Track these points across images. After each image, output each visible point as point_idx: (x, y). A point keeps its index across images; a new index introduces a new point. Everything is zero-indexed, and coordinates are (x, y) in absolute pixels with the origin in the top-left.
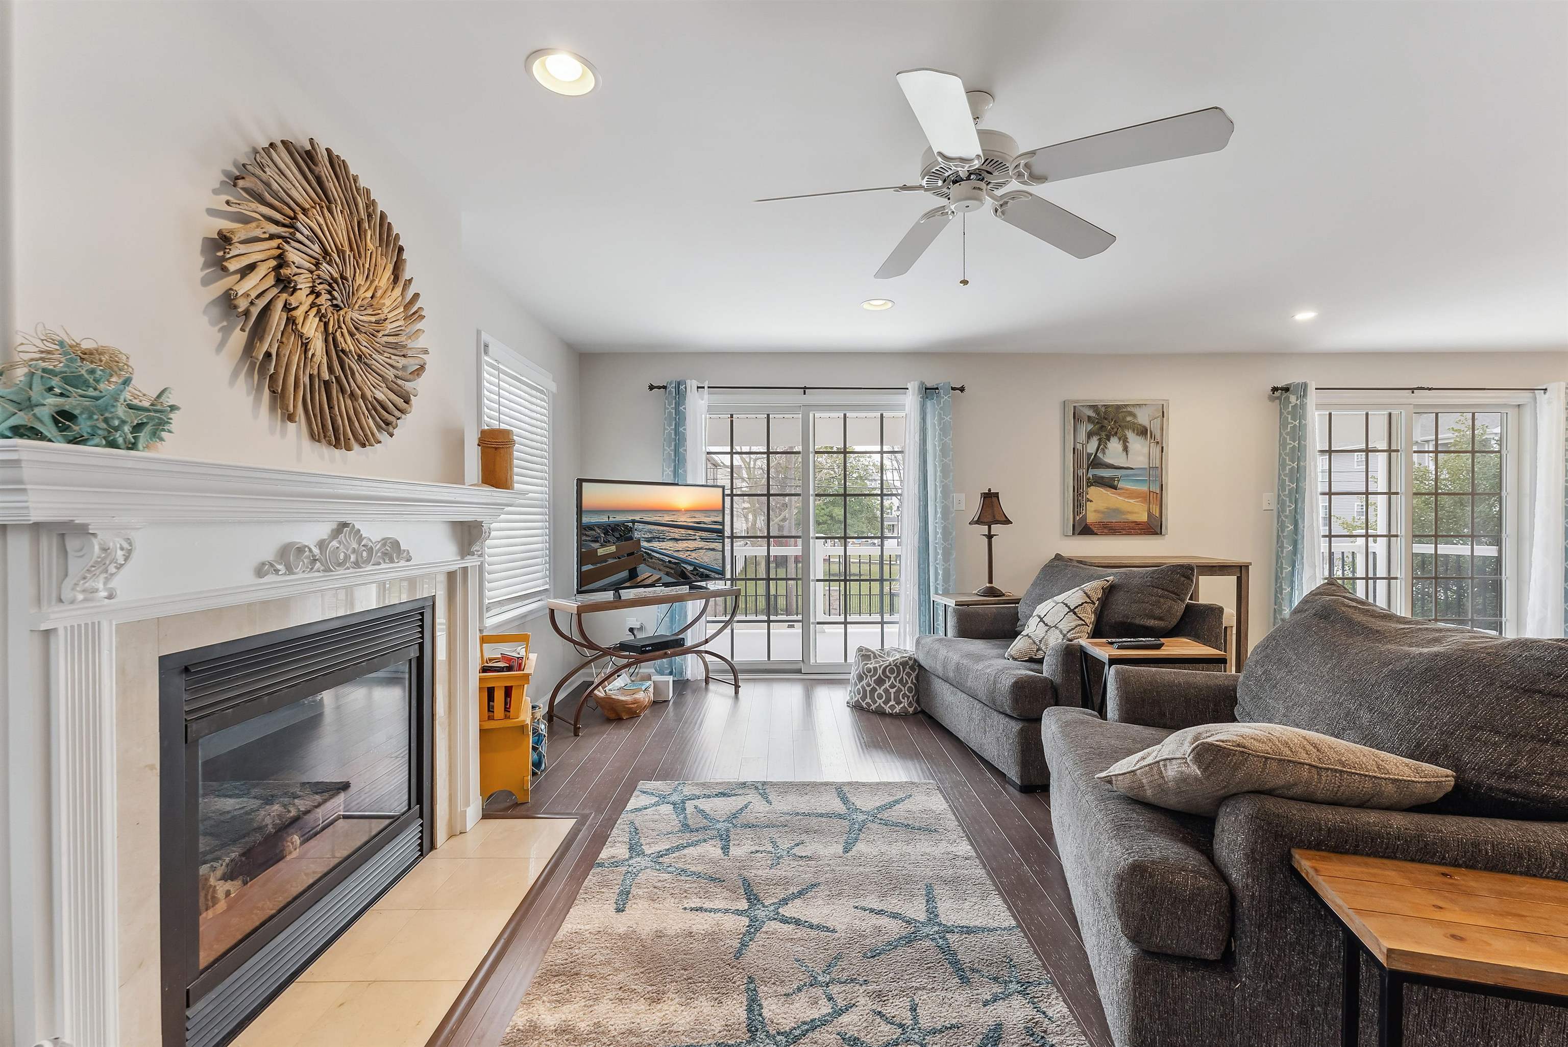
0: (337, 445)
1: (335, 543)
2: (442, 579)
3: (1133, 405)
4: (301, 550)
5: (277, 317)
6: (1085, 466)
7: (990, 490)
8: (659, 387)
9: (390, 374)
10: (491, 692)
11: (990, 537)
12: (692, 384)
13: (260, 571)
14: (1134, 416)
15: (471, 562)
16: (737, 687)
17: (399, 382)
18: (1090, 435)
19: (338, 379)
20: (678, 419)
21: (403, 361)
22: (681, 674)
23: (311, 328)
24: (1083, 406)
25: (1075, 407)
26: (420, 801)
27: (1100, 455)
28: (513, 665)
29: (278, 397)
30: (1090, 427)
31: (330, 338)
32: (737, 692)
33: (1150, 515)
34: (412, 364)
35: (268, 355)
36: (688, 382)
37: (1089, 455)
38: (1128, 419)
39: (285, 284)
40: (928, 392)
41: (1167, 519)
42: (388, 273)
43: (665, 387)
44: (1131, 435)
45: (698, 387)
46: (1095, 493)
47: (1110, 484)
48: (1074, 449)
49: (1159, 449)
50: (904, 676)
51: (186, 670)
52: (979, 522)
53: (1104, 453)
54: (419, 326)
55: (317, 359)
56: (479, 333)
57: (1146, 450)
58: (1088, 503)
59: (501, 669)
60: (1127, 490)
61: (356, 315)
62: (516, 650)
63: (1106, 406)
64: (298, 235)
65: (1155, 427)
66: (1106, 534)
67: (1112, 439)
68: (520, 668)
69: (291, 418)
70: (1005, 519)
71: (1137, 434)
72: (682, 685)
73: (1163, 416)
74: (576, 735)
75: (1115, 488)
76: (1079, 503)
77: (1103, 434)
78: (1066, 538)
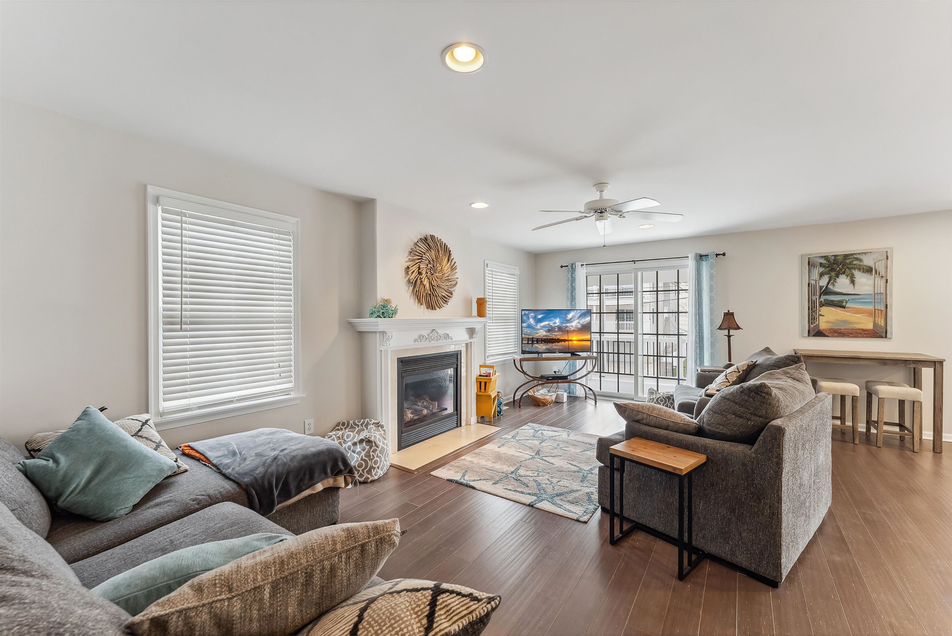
0: (432, 309)
1: (431, 335)
2: (464, 345)
3: (859, 254)
4: (423, 336)
5: (419, 281)
6: (818, 294)
7: (729, 311)
8: (565, 266)
9: (446, 288)
10: (480, 382)
11: (729, 336)
12: (578, 264)
13: (415, 341)
14: (860, 260)
15: (472, 340)
16: (596, 402)
17: (449, 289)
18: (821, 275)
19: (432, 293)
20: (573, 280)
21: (450, 283)
22: (573, 393)
23: (426, 282)
24: (816, 257)
25: (809, 258)
26: (457, 410)
27: (830, 287)
28: (488, 375)
29: (419, 300)
30: (822, 270)
31: (430, 283)
32: (596, 404)
33: (875, 325)
34: (454, 283)
35: (417, 291)
36: (577, 263)
37: (821, 287)
38: (855, 262)
39: (420, 273)
40: (701, 257)
41: (891, 328)
42: (447, 259)
43: (567, 266)
44: (857, 273)
45: (582, 265)
46: (825, 310)
47: (840, 305)
48: (809, 284)
49: (883, 281)
50: (669, 404)
51: (402, 361)
52: (720, 328)
53: (834, 285)
54: (456, 271)
55: (427, 289)
56: (484, 260)
57: (871, 282)
58: (820, 317)
59: (484, 376)
60: (854, 308)
61: (437, 275)
62: (491, 371)
63: (836, 256)
64: (423, 261)
65: (880, 267)
66: (836, 337)
67: (840, 276)
68: (490, 376)
69: (422, 304)
70: (736, 327)
71: (863, 272)
72: (573, 399)
73: (887, 259)
74: (520, 408)
75: (844, 307)
76: (812, 317)
77: (833, 274)
78: (803, 338)
